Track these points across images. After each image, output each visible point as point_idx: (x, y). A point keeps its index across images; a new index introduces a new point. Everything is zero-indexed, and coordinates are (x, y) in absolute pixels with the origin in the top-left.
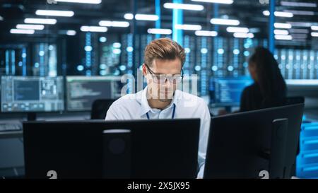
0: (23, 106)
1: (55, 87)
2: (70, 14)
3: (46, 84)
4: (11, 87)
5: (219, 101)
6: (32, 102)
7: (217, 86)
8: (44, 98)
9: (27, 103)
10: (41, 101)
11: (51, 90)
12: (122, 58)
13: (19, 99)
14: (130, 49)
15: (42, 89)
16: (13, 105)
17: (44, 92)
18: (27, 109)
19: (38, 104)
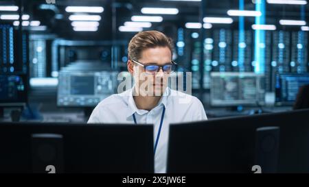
0: (78, 101)
1: (110, 82)
2: (174, 11)
3: (102, 79)
4: (67, 81)
5: (286, 99)
6: (88, 96)
7: (283, 83)
8: (99, 93)
9: (82, 98)
10: (96, 96)
11: (107, 85)
12: (214, 54)
13: (76, 94)
14: (222, 45)
15: (98, 84)
16: (69, 99)
17: (99, 88)
18: (83, 104)
19: (93, 99)
